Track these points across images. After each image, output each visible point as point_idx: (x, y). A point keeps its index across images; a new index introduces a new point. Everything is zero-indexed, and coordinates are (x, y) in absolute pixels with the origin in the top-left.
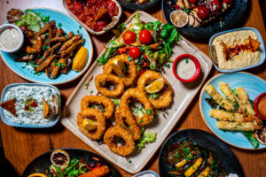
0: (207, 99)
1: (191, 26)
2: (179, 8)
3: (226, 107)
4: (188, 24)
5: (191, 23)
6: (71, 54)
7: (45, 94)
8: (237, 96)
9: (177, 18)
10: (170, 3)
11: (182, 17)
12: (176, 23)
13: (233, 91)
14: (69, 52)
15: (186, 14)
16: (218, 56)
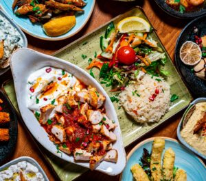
0: (145, 150)
1: (194, 72)
2: (200, 43)
3: (154, 174)
4: (193, 66)
5: (196, 69)
6: (57, 11)
7: (9, 38)
8: (174, 176)
9: (189, 51)
10: (196, 30)
11: (194, 54)
12: (184, 55)
13: (174, 168)
14: (57, 8)
15: (200, 55)
16: (190, 121)
